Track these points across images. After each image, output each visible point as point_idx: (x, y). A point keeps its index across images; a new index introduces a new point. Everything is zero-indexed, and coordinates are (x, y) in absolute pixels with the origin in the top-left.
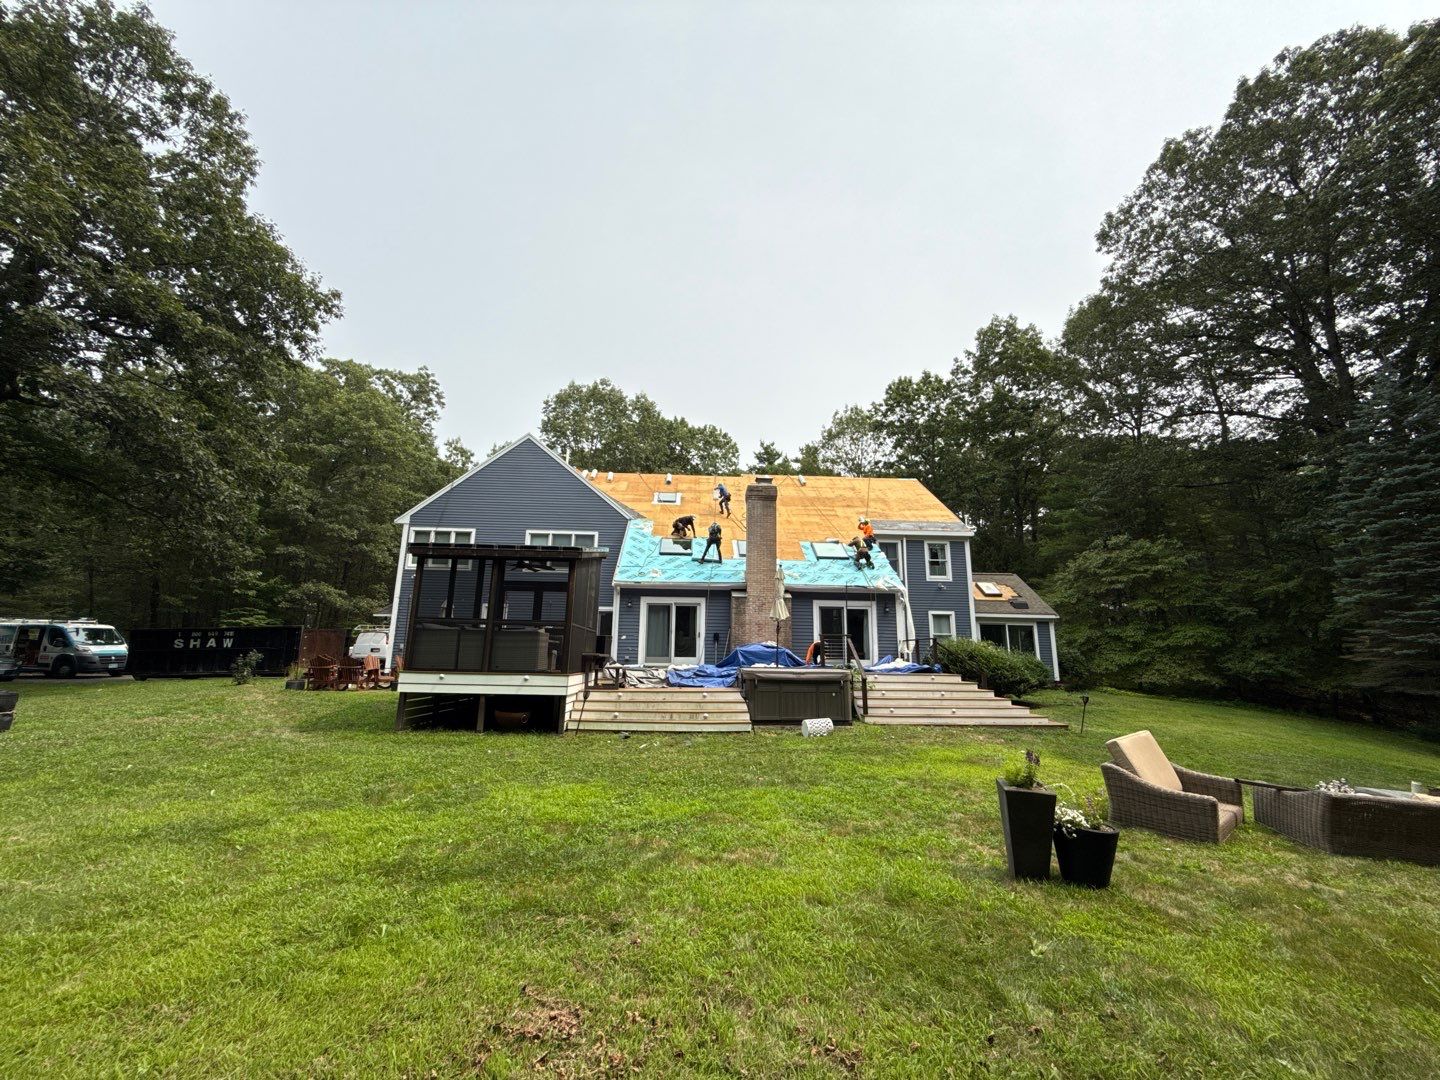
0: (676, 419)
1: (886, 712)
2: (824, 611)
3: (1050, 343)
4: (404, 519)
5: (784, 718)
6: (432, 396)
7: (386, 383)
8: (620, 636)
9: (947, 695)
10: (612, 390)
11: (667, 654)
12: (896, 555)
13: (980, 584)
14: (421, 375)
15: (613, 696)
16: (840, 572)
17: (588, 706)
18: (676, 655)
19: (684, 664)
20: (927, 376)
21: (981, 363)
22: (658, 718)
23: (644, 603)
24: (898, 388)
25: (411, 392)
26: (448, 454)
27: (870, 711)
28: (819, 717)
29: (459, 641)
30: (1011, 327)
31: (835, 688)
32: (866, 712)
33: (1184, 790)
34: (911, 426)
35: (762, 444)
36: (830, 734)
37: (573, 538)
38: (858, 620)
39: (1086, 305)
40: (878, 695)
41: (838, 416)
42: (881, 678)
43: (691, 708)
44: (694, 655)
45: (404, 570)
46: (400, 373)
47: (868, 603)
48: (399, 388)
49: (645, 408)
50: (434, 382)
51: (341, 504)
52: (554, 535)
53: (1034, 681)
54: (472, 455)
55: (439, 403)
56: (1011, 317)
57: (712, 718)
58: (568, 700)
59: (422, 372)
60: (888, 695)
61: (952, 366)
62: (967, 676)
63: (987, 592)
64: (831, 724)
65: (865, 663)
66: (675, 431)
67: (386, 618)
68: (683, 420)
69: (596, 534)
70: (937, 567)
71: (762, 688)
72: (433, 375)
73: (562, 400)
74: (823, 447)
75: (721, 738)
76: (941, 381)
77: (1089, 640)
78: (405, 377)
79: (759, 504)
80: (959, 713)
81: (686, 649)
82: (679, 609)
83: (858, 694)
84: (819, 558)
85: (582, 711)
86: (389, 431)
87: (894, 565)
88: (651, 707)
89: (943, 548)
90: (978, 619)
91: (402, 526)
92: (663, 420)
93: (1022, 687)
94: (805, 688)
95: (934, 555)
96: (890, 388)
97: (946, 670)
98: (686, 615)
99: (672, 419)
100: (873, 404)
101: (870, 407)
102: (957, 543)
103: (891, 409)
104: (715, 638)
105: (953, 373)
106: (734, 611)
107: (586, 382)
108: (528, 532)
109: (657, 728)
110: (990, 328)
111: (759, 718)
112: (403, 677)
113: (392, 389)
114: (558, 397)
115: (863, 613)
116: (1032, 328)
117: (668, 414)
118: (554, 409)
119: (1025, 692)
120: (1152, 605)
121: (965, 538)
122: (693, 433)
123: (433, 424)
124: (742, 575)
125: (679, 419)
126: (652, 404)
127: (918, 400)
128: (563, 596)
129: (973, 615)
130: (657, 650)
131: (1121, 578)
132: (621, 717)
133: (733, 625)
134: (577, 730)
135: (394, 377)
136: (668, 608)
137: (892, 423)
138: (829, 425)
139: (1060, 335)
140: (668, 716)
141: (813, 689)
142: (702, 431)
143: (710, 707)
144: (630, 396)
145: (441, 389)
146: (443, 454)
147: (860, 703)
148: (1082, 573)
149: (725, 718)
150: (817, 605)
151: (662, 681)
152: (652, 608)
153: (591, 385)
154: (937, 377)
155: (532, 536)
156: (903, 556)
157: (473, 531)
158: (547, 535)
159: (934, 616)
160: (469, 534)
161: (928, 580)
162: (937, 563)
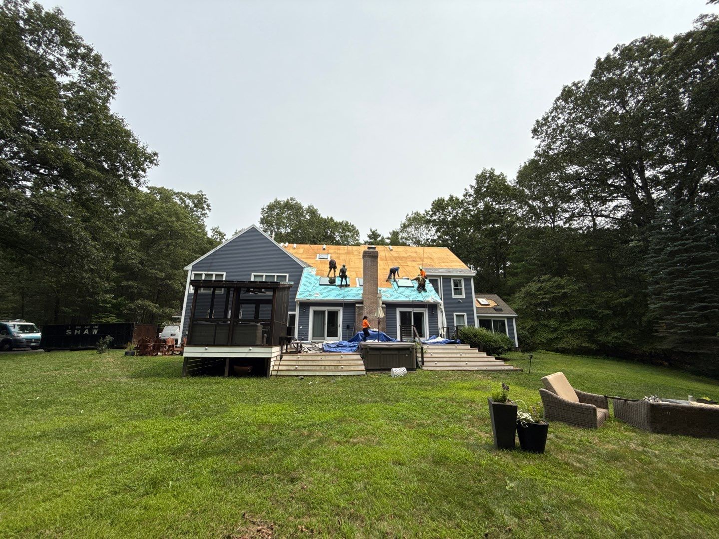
0: (328, 218)
1: (433, 364)
2: (401, 313)
3: (510, 182)
4: (189, 268)
5: (382, 368)
6: (205, 205)
7: (181, 199)
8: (299, 327)
9: (463, 355)
10: (296, 203)
11: (323, 335)
12: (437, 285)
13: (479, 299)
14: (199, 195)
15: (295, 357)
16: (410, 294)
17: (282, 363)
18: (328, 336)
19: (332, 341)
20: (452, 197)
21: (477, 191)
22: (318, 368)
23: (311, 310)
24: (438, 203)
25: (194, 203)
26: (213, 234)
27: (425, 364)
28: (399, 367)
29: (216, 330)
30: (492, 173)
31: (408, 352)
32: (423, 364)
33: (580, 402)
34: (444, 222)
35: (371, 230)
36: (405, 375)
37: (276, 277)
38: (419, 318)
39: (527, 163)
40: (429, 355)
41: (409, 216)
42: (430, 347)
43: (335, 363)
44: (337, 336)
45: (189, 294)
46: (188, 194)
47: (424, 309)
48: (188, 201)
49: (313, 212)
50: (205, 198)
51: (156, 260)
52: (266, 276)
53: (506, 347)
54: (225, 235)
55: (208, 209)
56: (492, 169)
57: (346, 368)
58: (272, 360)
59: (200, 193)
60: (434, 355)
61: (464, 192)
62: (473, 345)
63: (482, 303)
64: (406, 370)
65: (422, 339)
66: (329, 224)
67: (179, 318)
68: (332, 218)
69: (287, 275)
70: (458, 291)
71: (371, 352)
72: (205, 195)
73: (271, 208)
74: (401, 232)
75: (350, 378)
76: (458, 200)
77: (532, 326)
78: (191, 196)
79: (369, 260)
80: (469, 364)
81: (333, 333)
82: (329, 313)
83: (419, 355)
84: (399, 287)
85: (279, 365)
86: (182, 223)
87: (436, 290)
88: (314, 363)
89: (460, 281)
90: (478, 317)
91: (188, 271)
92: (322, 218)
93: (500, 350)
94: (393, 353)
95: (456, 285)
96: (434, 203)
97: (463, 342)
98: (333, 316)
99: (326, 217)
100: (425, 211)
101: (424, 212)
102: (467, 279)
103: (434, 213)
104: (347, 327)
105: (464, 196)
106: (357, 313)
107: (283, 199)
108: (253, 274)
109: (317, 373)
110: (482, 174)
111: (370, 368)
112: (186, 349)
113: (184, 202)
114: (269, 206)
115: (421, 314)
116: (502, 174)
117: (324, 215)
118: (267, 212)
119: (501, 353)
120: (562, 309)
121: (471, 276)
122: (337, 225)
123: (205, 219)
124: (361, 295)
125: (330, 218)
126: (316, 210)
127: (447, 209)
128: (270, 306)
129: (475, 315)
130: (318, 334)
131: (547, 296)
132: (299, 368)
133: (357, 321)
134: (277, 375)
135: (185, 196)
136: (323, 312)
137: (435, 220)
138: (404, 221)
139: (515, 178)
140: (323, 368)
141: (396, 352)
142: (341, 224)
143: (345, 363)
144: (305, 206)
145: (209, 202)
146: (210, 234)
147: (420, 359)
148: (528, 294)
149: (352, 368)
150: (398, 310)
151: (321, 349)
152: (315, 312)
153: (285, 200)
154: (456, 198)
155: (255, 276)
156: (441, 286)
157: (224, 273)
158: (262, 276)
159: (456, 316)
160: (222, 275)
161: (453, 297)
162: (457, 289)
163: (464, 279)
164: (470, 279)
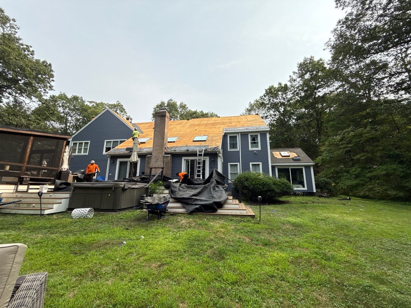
8: (109, 174)
10: (173, 102)
12: (237, 140)
13: (281, 152)
14: (119, 104)
20: (281, 85)
23: (118, 161)
30: (312, 60)
31: (110, 191)
37: (119, 142)
41: (251, 103)
50: (122, 105)
52: (113, 141)
56: (311, 57)
61: (289, 79)
68: (202, 111)
79: (159, 119)
84: (194, 141)
89: (257, 136)
90: (273, 165)
91: (70, 141)
94: (96, 191)
95: (253, 139)
96: (267, 90)
101: (260, 98)
102: (263, 134)
105: (290, 82)
106: (146, 162)
107: (165, 101)
114: (157, 106)
116: (320, 60)
121: (267, 131)
126: (186, 105)
129: (270, 164)
133: (146, 168)
136: (126, 163)
141: (100, 192)
144: (178, 103)
154: (284, 84)
155: (107, 142)
156: (239, 141)
157: (89, 142)
158: (111, 142)
159: (253, 165)
160: (88, 143)
161: (250, 150)
162: (255, 143)
163: (260, 134)
164: (266, 134)
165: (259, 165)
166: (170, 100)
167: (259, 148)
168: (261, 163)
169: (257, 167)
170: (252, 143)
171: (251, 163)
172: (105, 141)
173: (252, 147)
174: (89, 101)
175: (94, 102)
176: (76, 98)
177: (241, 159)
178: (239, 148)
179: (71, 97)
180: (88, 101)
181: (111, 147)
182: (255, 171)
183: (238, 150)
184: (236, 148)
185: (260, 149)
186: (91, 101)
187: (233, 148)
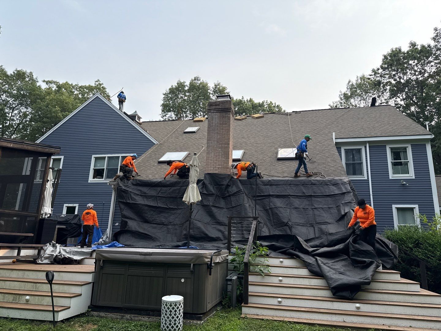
1: (272, 302)
12: (361, 158)
24: (391, 56)
27: (251, 301)
31: (185, 271)
50: (103, 87)
52: (109, 157)
60: (286, 281)
61: (433, 34)
68: (250, 99)
70: (400, 166)
89: (404, 150)
94: (153, 271)
95: (396, 157)
102: (419, 144)
114: (171, 90)
121: (427, 140)
129: (437, 208)
155: (96, 159)
156: (366, 158)
157: (62, 157)
158: (104, 158)
159: (398, 209)
160: (60, 159)
161: (391, 178)
162: (401, 164)
163: (412, 146)
164: (425, 145)
165: (412, 209)
166: (195, 80)
167: (411, 175)
168: (416, 206)
169: (408, 214)
170: (394, 164)
171: (394, 206)
172: (93, 156)
173: (394, 173)
174: (46, 80)
175: (54, 82)
176: (20, 75)
177: (371, 197)
178: (367, 174)
179: (14, 73)
180: (44, 81)
181: (105, 168)
182: (405, 222)
183: (366, 178)
184: (361, 173)
185: (414, 178)
186: (50, 79)
187: (354, 174)
